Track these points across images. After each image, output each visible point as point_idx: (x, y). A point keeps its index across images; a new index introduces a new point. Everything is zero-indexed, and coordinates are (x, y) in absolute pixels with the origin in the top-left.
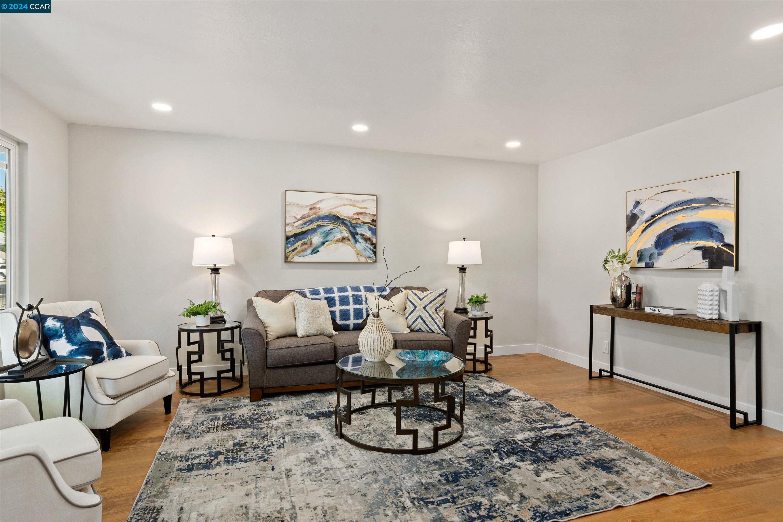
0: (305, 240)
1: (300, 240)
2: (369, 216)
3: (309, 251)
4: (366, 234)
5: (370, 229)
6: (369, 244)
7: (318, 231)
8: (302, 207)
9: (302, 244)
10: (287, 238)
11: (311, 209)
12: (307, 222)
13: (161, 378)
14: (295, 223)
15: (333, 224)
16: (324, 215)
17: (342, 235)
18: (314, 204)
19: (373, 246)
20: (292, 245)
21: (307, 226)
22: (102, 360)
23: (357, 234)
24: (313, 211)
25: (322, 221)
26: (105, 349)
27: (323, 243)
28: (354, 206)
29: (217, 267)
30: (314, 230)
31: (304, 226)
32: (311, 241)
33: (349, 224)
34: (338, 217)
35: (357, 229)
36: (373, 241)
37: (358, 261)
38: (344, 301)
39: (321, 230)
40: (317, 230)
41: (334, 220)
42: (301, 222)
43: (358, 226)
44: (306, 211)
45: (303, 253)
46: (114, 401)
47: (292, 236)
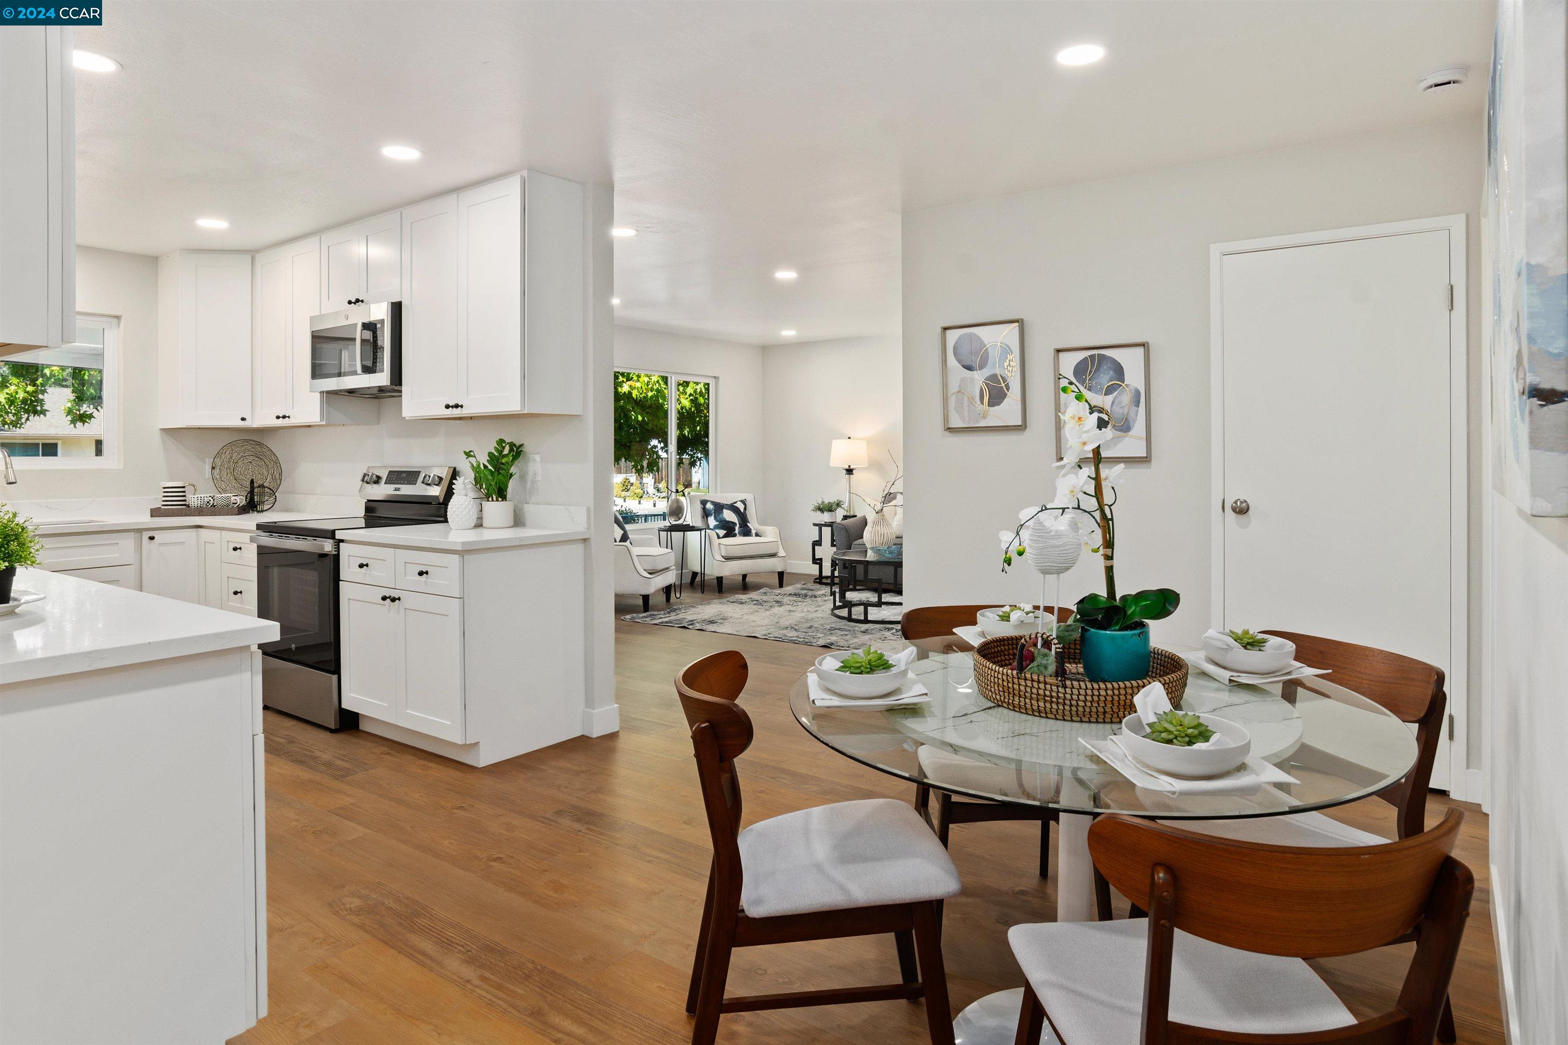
13: (773, 555)
22: (735, 535)
26: (737, 528)
29: (851, 468)
46: (725, 560)
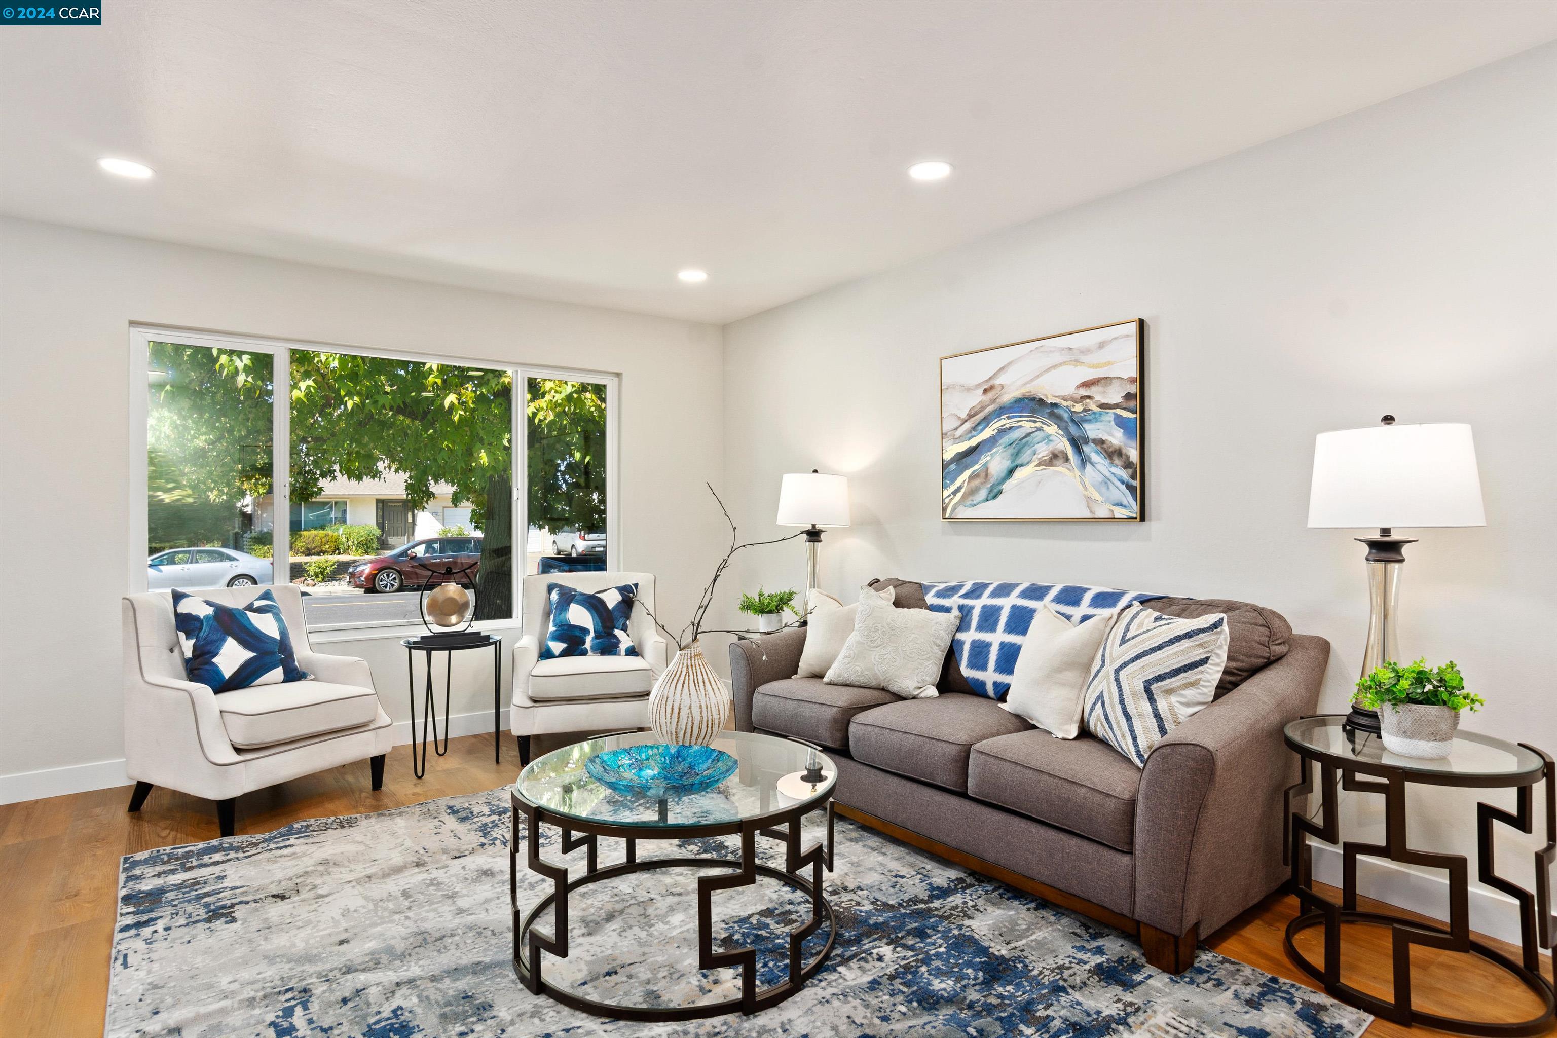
0: (976, 467)
1: (967, 467)
2: (1116, 383)
3: (983, 493)
4: (1110, 439)
5: (1120, 422)
6: (1117, 466)
7: (1000, 442)
8: (969, 390)
9: (971, 478)
10: (945, 466)
11: (985, 391)
12: (979, 424)
13: (637, 696)
14: (957, 429)
15: (1031, 421)
16: (1012, 401)
17: (1051, 447)
18: (990, 378)
19: (1130, 471)
20: (953, 480)
21: (979, 433)
23: (1086, 441)
24: (990, 395)
25: (1009, 418)
26: (590, 639)
27: (1011, 472)
28: (1077, 362)
29: (817, 529)
30: (992, 441)
31: (974, 433)
32: (987, 469)
33: (1066, 416)
34: (1041, 402)
35: (1087, 426)
36: (1128, 457)
37: (1089, 515)
38: (989, 619)
39: (1005, 440)
40: (997, 441)
41: (1033, 411)
42: (968, 425)
43: (1089, 418)
44: (976, 399)
45: (971, 498)
46: (533, 705)
47: (952, 461)
